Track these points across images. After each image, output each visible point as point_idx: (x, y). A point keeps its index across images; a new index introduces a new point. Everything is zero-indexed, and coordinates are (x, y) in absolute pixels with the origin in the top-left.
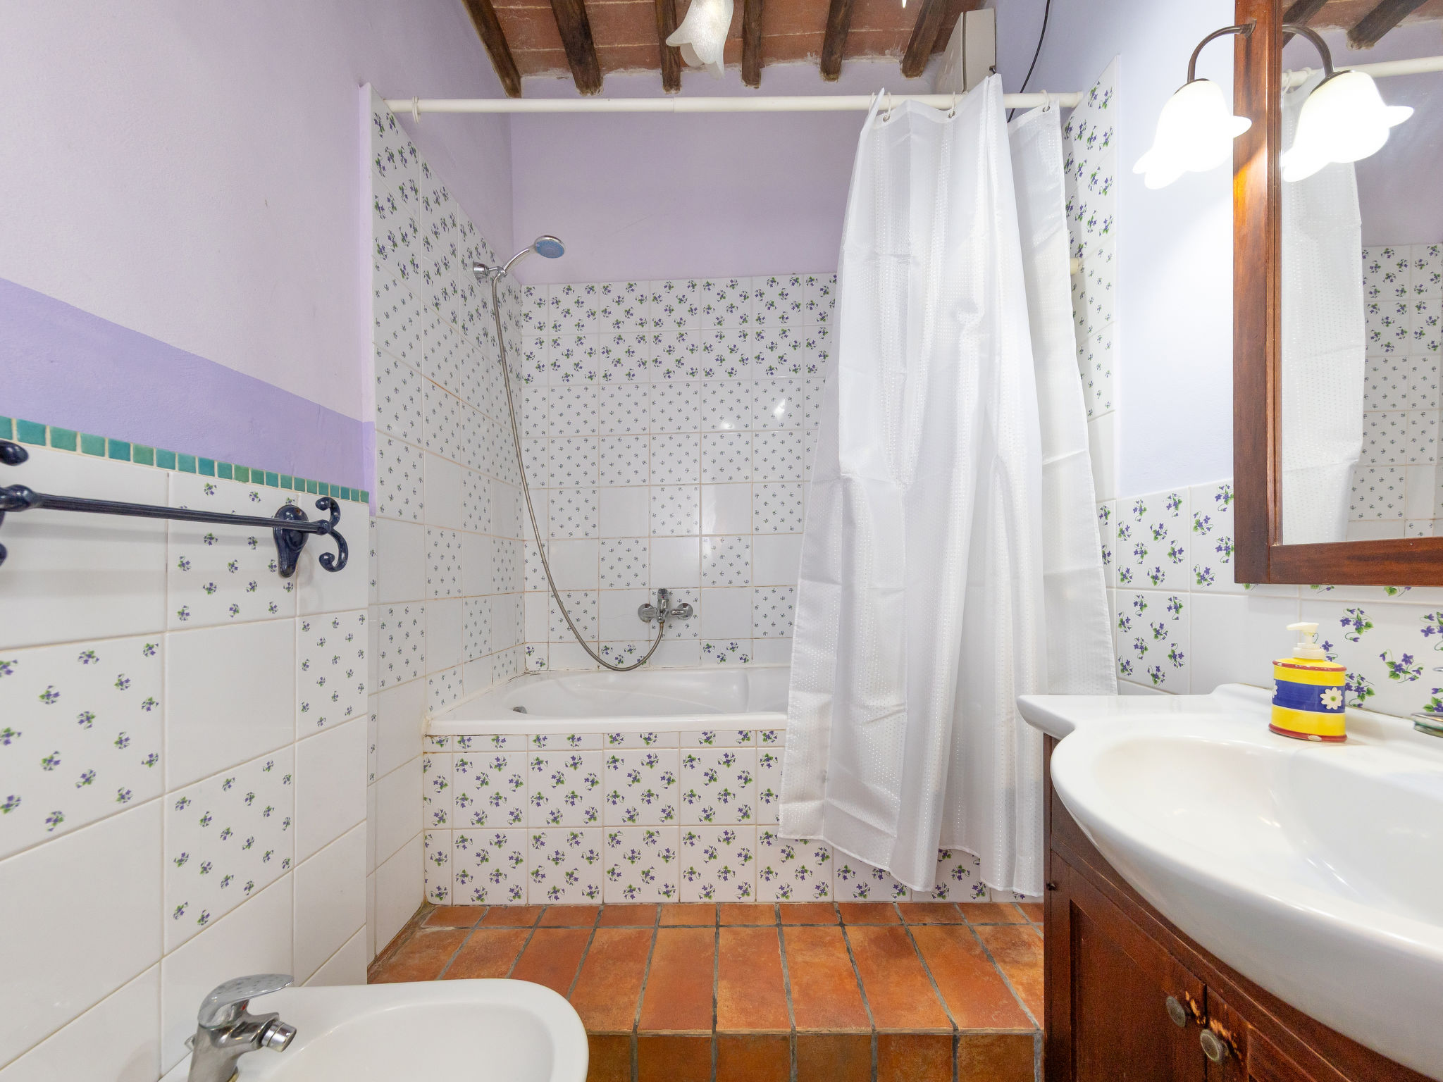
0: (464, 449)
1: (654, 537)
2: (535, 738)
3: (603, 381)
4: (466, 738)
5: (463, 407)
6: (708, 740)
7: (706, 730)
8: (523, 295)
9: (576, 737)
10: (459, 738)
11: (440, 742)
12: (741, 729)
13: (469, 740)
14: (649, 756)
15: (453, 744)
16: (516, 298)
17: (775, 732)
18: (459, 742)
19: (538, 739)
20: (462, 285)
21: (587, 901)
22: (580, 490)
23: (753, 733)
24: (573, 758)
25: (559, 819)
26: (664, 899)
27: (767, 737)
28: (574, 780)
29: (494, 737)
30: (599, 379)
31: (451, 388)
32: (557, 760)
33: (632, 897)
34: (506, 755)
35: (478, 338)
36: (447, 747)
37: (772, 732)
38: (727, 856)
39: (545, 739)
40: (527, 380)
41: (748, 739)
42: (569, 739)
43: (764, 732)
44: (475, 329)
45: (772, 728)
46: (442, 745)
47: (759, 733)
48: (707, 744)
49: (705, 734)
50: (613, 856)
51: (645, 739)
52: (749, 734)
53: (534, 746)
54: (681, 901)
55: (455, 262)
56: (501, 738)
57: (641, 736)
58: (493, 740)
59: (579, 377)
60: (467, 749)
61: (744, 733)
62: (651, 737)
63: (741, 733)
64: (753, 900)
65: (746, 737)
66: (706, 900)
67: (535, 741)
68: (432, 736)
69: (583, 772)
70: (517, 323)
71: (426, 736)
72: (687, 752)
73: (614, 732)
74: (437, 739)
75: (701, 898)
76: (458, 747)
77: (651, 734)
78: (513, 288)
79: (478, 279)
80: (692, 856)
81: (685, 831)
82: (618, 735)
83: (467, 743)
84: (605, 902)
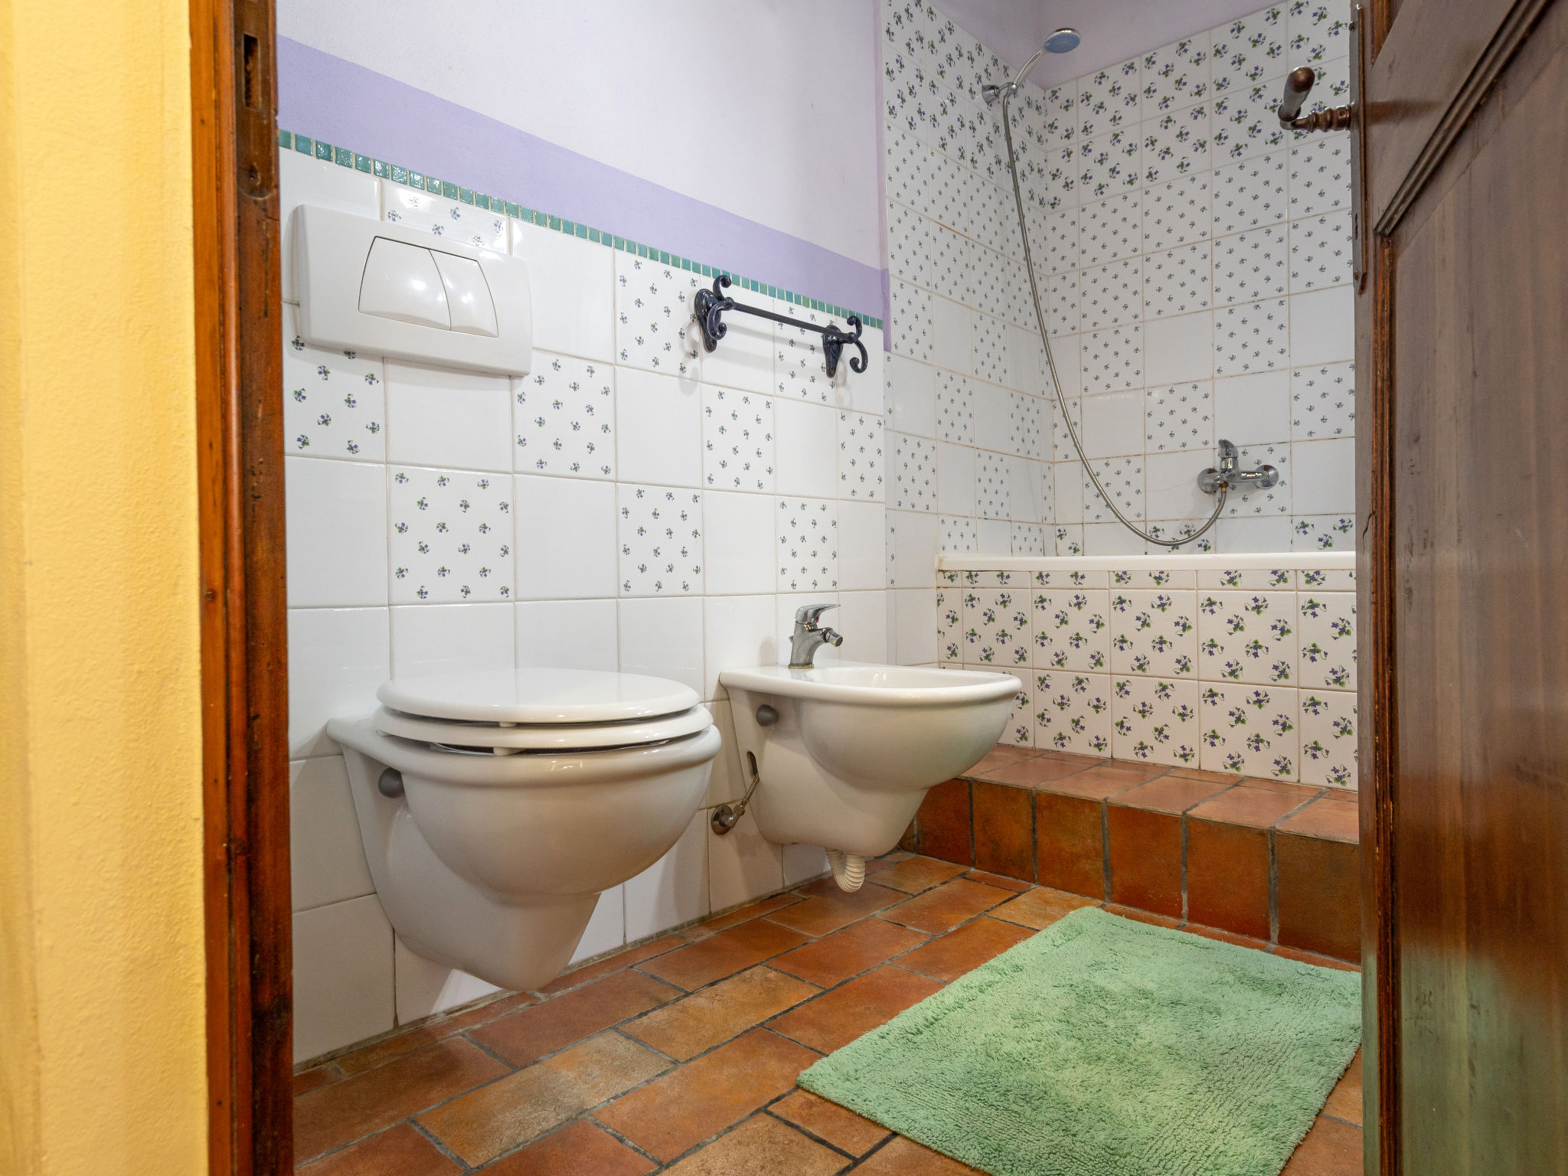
0: (974, 291)
1: (1219, 378)
2: (1037, 575)
3: (1146, 183)
4: (973, 573)
5: (973, 246)
6: (1232, 581)
7: (1229, 569)
8: (1048, 101)
9: (1080, 574)
10: (967, 574)
11: (951, 577)
12: (1275, 568)
13: (976, 575)
14: (1161, 598)
15: (962, 580)
16: (1038, 108)
17: (1322, 573)
18: (968, 577)
19: (1040, 576)
20: (970, 116)
21: (1094, 752)
22: (1120, 329)
23: (1291, 573)
24: (1077, 597)
25: (1063, 662)
26: (1180, 762)
27: (1311, 579)
28: (1079, 621)
29: (999, 573)
30: (1142, 181)
31: (959, 228)
32: (1061, 600)
33: (1144, 755)
34: (1010, 591)
35: (989, 169)
36: (958, 582)
37: (1318, 573)
38: (1259, 721)
39: (1047, 576)
40: (1053, 205)
41: (1285, 581)
42: (1072, 576)
43: (1306, 572)
44: (986, 159)
45: (1317, 568)
46: (952, 580)
47: (1300, 573)
48: (1231, 586)
49: (1228, 573)
50: (1123, 708)
51: (1155, 578)
52: (1286, 574)
53: (1037, 583)
54: (1202, 768)
55: (962, 95)
56: (1005, 574)
57: (1150, 575)
58: (998, 576)
59: (1117, 185)
60: (975, 585)
61: (1279, 573)
62: (1162, 575)
63: (1275, 572)
64: (1296, 781)
65: (1282, 578)
66: (1233, 771)
67: (1038, 578)
68: (944, 571)
69: (1087, 612)
70: (1039, 139)
71: (939, 571)
72: (1205, 595)
73: (1120, 569)
74: (948, 574)
75: (1226, 768)
76: (967, 582)
77: (1162, 572)
78: (1033, 99)
79: (988, 103)
80: (1216, 717)
81: (1206, 686)
82: (1125, 573)
83: (974, 579)
84: (1114, 757)
